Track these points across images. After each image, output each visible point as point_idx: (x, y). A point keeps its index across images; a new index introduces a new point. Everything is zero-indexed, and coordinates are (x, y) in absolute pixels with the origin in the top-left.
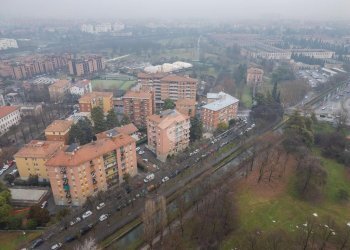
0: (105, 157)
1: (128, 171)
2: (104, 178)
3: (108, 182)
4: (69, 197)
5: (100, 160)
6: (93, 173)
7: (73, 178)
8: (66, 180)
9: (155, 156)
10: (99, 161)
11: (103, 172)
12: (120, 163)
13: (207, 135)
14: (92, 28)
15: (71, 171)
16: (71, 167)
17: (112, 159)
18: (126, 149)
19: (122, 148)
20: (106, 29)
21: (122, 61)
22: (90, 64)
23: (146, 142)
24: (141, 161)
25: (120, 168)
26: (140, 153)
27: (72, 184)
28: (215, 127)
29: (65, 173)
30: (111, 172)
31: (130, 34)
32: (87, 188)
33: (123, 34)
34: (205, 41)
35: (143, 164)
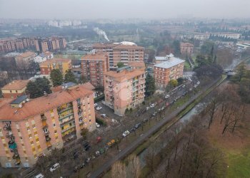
0: (60, 110)
1: (85, 126)
2: (59, 134)
3: (63, 138)
4: (17, 157)
5: (54, 114)
6: (45, 128)
7: (20, 135)
8: (12, 137)
9: (113, 111)
10: (52, 114)
11: (58, 128)
12: (77, 117)
13: (160, 92)
14: (57, 23)
15: (17, 127)
16: (17, 121)
17: (68, 113)
18: (83, 102)
19: (78, 100)
20: (67, 24)
21: (80, 42)
22: (53, 42)
23: (103, 98)
24: (99, 116)
25: (78, 122)
26: (98, 108)
27: (19, 142)
28: (166, 84)
29: (9, 129)
30: (67, 127)
31: (86, 27)
32: (39, 147)
33: (80, 27)
34: (142, 30)
35: (101, 119)
